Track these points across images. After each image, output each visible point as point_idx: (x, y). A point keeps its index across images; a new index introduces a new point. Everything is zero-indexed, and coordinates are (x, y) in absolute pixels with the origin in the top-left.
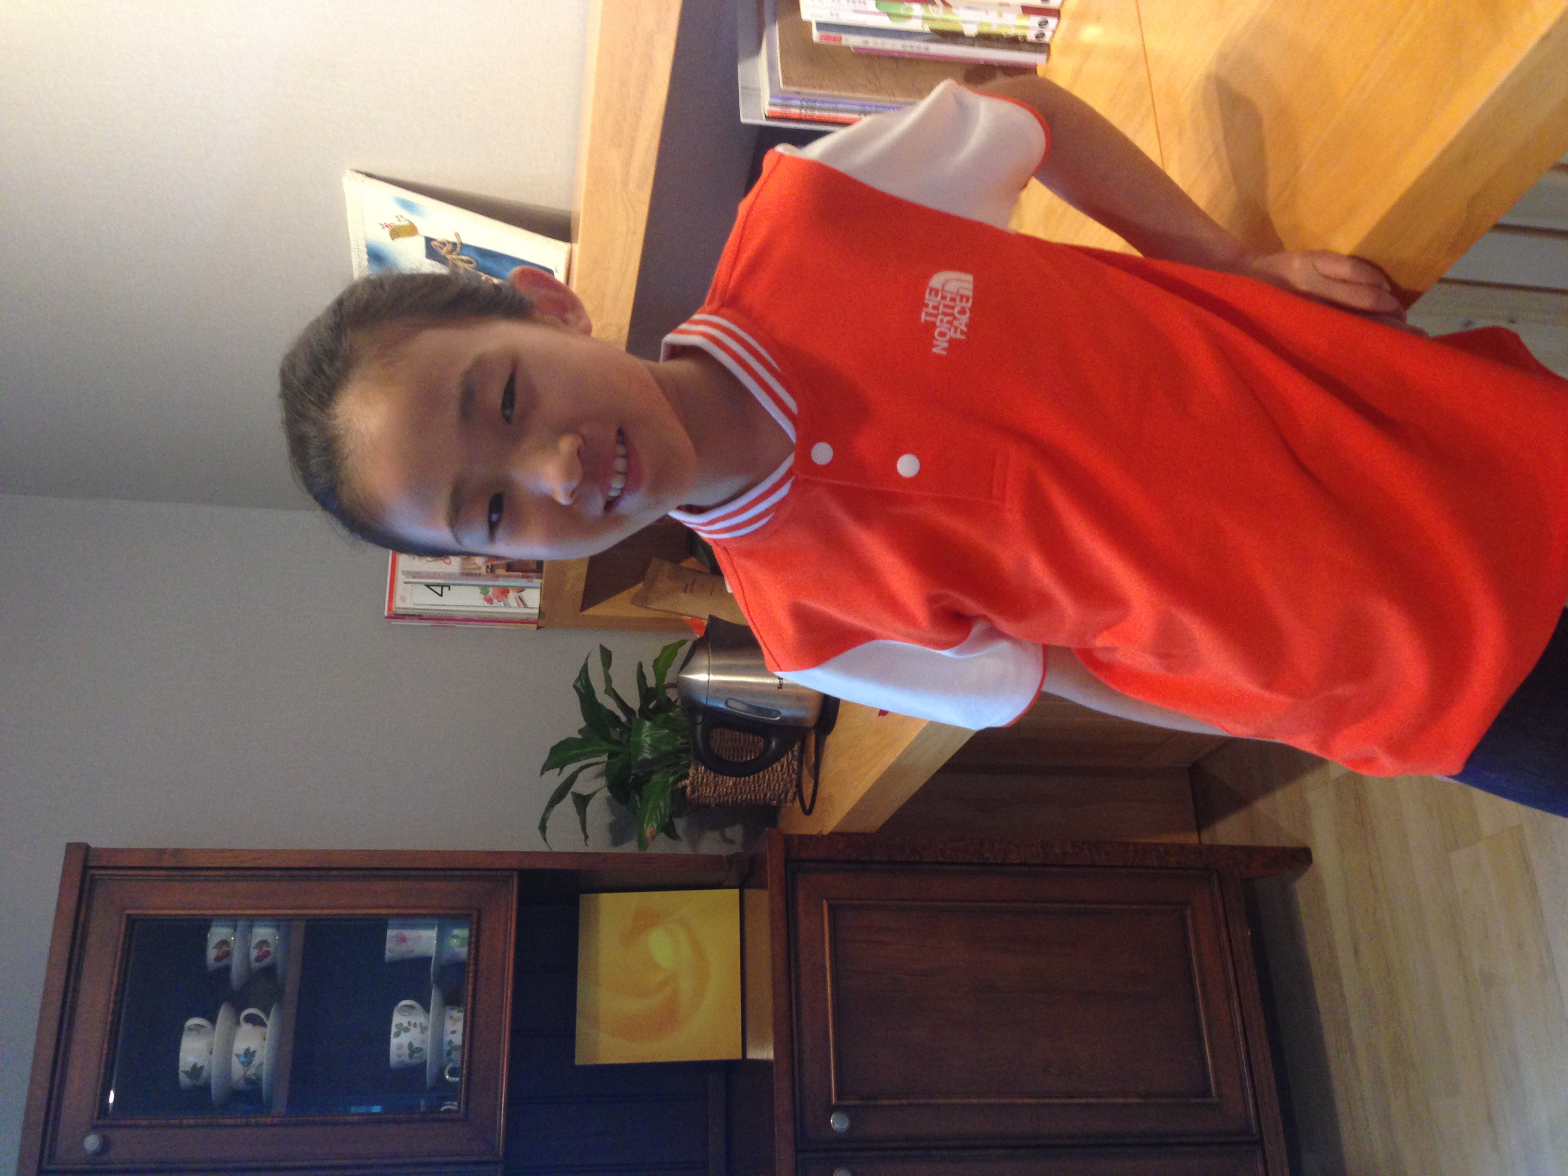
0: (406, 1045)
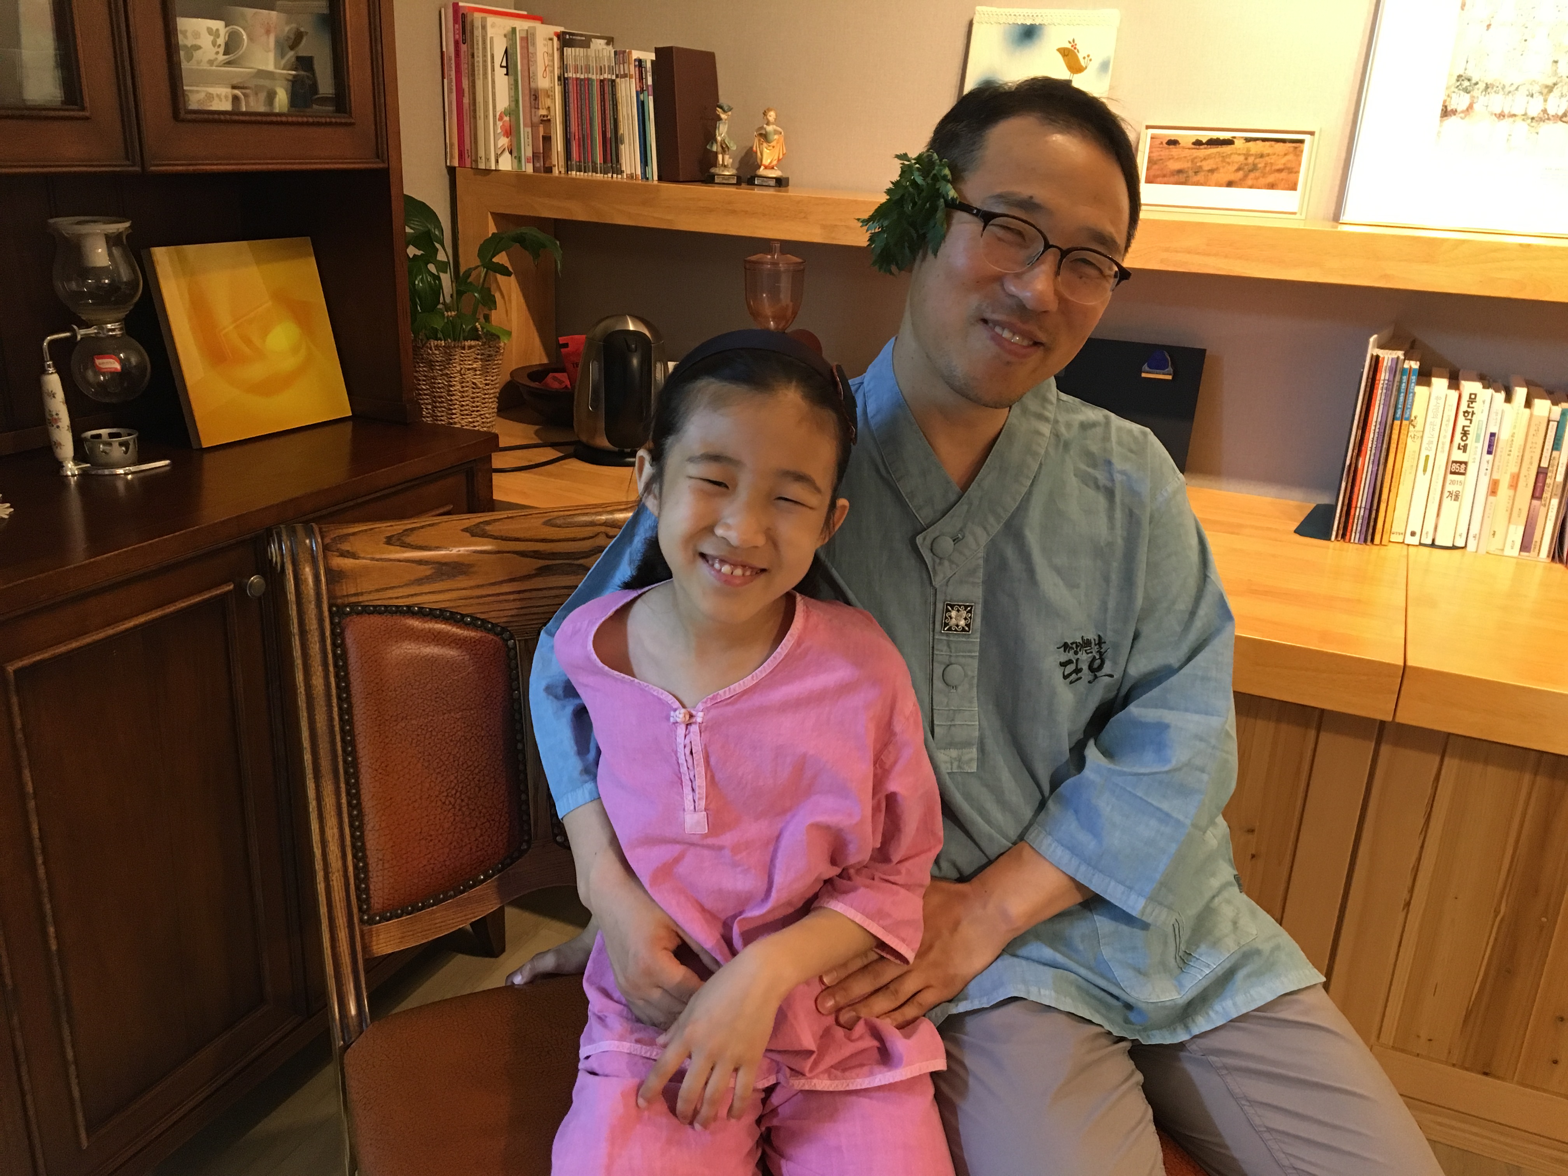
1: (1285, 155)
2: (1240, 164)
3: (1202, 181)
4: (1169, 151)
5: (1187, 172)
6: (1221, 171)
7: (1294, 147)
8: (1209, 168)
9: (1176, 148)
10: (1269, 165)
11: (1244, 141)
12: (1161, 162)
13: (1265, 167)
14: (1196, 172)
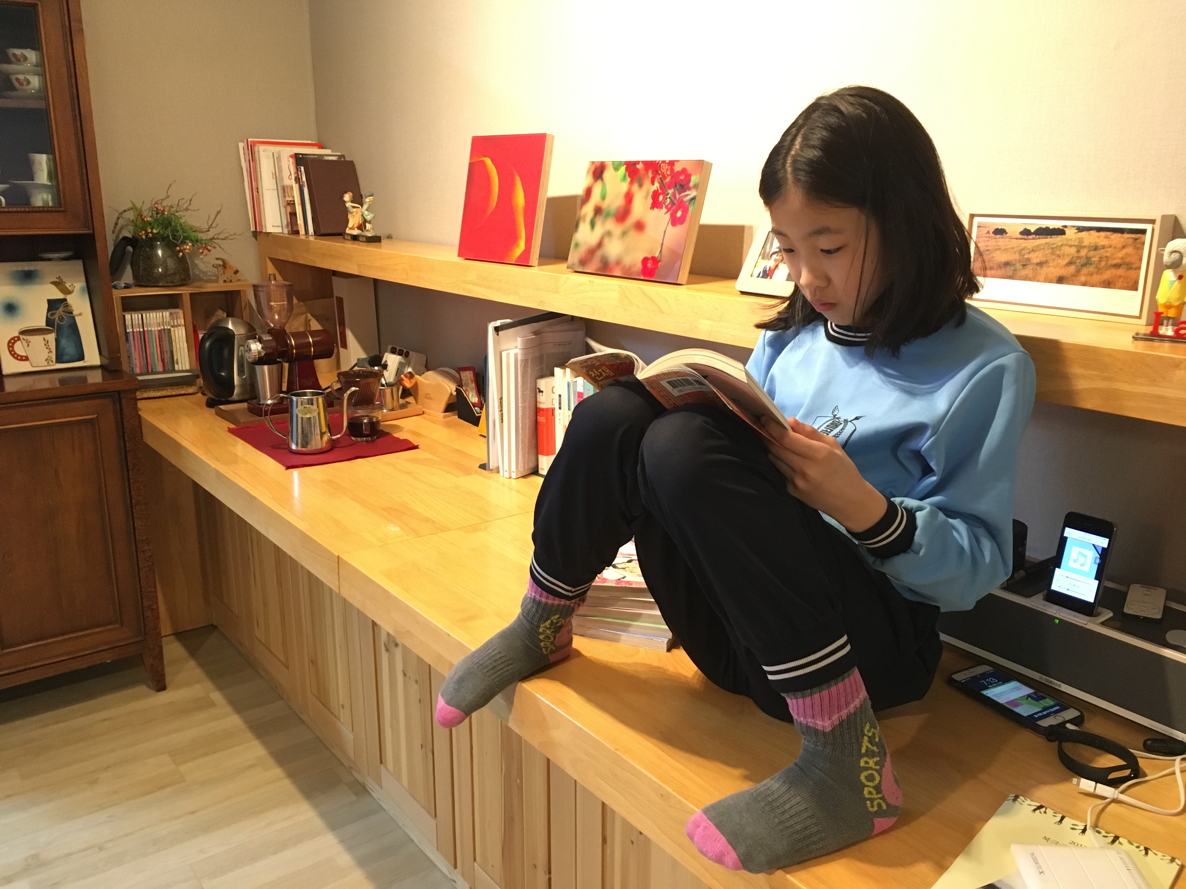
1: (1123, 247)
2: (1071, 257)
3: (1030, 276)
4: (996, 241)
5: (1014, 265)
6: (1051, 264)
7: (1133, 238)
8: (1038, 261)
9: (1003, 238)
10: (1105, 259)
11: (1076, 231)
12: (987, 253)
13: (1100, 261)
14: (1024, 265)
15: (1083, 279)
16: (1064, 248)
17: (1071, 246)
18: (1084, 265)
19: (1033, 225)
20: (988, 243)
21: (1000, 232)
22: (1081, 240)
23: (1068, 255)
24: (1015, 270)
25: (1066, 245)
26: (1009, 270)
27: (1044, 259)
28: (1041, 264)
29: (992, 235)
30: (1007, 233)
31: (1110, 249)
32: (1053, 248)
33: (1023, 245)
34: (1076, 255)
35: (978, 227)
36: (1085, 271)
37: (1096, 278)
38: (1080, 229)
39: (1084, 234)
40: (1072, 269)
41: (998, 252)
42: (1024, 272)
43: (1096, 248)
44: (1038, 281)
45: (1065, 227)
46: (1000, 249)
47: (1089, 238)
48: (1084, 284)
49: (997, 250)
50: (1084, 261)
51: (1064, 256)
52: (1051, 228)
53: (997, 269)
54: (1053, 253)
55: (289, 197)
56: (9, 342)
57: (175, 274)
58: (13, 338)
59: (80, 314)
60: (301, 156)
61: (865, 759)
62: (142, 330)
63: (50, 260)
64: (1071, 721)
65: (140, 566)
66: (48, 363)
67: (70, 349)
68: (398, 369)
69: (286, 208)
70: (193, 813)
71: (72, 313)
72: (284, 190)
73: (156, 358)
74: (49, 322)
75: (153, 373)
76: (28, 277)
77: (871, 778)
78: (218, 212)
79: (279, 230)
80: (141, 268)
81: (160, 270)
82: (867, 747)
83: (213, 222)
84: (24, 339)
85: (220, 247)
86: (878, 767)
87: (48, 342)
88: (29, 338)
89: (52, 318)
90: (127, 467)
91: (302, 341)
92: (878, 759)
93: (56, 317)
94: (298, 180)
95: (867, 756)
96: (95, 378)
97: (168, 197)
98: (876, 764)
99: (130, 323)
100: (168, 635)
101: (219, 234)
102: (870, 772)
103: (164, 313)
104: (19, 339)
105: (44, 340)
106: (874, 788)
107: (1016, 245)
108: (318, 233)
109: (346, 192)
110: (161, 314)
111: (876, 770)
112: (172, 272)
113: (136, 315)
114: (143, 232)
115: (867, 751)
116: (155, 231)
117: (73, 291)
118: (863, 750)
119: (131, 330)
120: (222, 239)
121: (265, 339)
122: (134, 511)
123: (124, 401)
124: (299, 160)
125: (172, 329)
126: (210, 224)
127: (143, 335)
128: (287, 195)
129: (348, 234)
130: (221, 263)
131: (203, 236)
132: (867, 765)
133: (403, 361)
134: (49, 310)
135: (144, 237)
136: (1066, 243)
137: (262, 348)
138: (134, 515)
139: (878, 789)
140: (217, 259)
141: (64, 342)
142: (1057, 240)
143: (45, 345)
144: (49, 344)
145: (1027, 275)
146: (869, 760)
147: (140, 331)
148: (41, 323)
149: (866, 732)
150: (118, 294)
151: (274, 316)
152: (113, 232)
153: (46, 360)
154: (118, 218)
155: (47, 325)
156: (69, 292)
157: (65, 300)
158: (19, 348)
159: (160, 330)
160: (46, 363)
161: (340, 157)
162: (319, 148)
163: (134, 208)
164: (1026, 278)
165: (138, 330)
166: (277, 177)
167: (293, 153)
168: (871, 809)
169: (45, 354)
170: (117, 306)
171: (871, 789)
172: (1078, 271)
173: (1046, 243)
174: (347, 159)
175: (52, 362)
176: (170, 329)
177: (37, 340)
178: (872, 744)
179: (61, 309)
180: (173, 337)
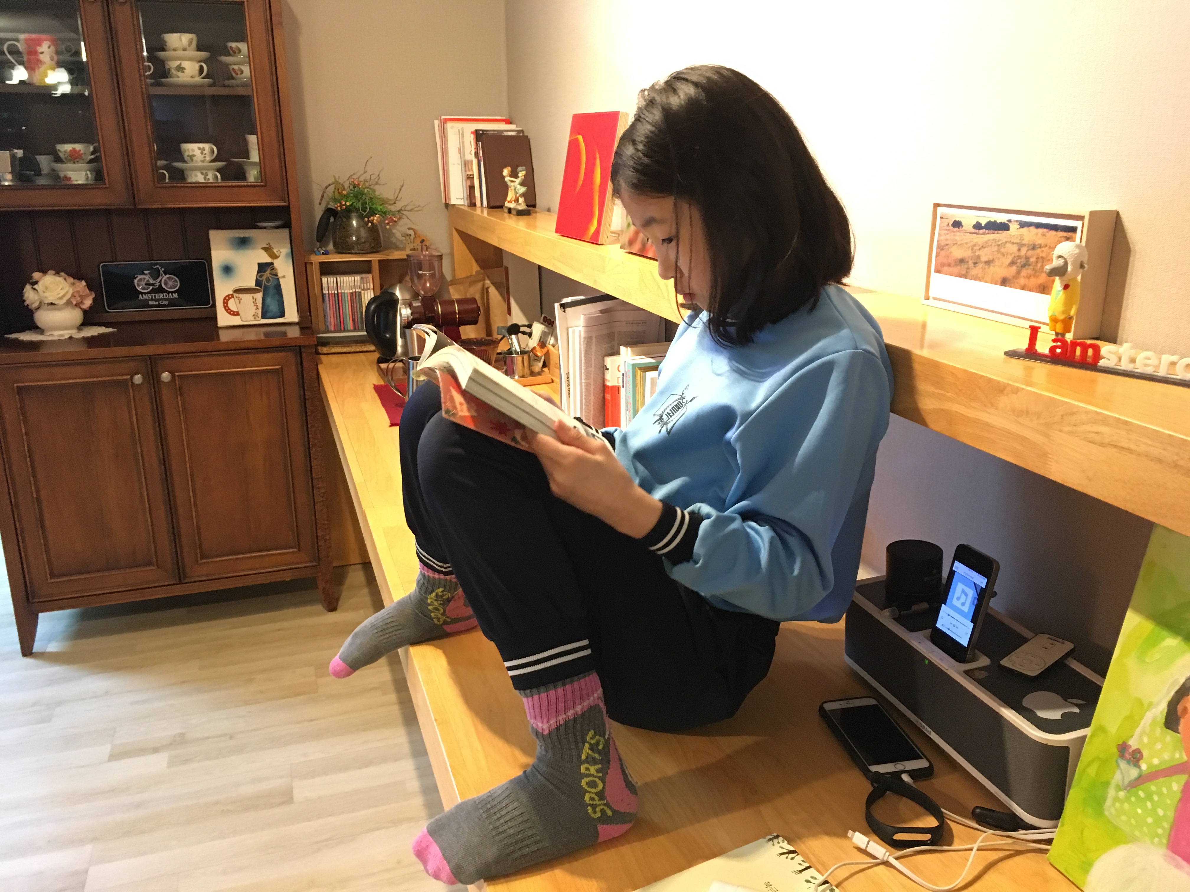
0: (195, 153)
2: (1013, 255)
3: (980, 276)
4: (954, 235)
5: (968, 262)
6: (996, 264)
7: (1065, 237)
8: (987, 260)
9: (959, 231)
10: (1040, 260)
11: (1019, 227)
12: (947, 247)
13: (1037, 262)
14: (975, 263)
15: (1022, 281)
16: (1008, 245)
17: (1013, 243)
18: (1023, 266)
19: (985, 218)
20: (948, 237)
21: (957, 224)
22: (1022, 237)
23: (1011, 254)
24: (968, 268)
25: (1010, 242)
26: (963, 269)
27: (991, 258)
28: (988, 263)
29: (951, 227)
30: (962, 226)
31: (1045, 249)
32: (999, 245)
33: (975, 241)
34: (1017, 254)
35: (941, 218)
36: (1024, 272)
37: (1034, 282)
38: (1023, 225)
39: (1025, 229)
40: (1014, 269)
41: (955, 247)
42: (974, 272)
43: (1034, 247)
44: (986, 282)
45: (1010, 221)
46: (956, 244)
47: (1030, 235)
48: (1023, 288)
49: (954, 244)
50: (1023, 260)
51: (1007, 254)
52: (998, 222)
53: (953, 267)
54: (998, 251)
55: (469, 171)
56: (225, 298)
57: (365, 242)
58: (228, 296)
59: (284, 277)
60: (481, 132)
61: (586, 765)
62: (336, 292)
63: (265, 228)
64: (911, 773)
65: (316, 501)
66: (255, 318)
67: (273, 307)
68: (541, 338)
69: (466, 181)
70: (312, 720)
71: (277, 275)
72: (466, 164)
73: (348, 317)
74: (258, 283)
75: (345, 331)
76: (243, 243)
77: (592, 784)
78: (402, 186)
79: (461, 202)
80: (337, 237)
81: (354, 238)
82: (588, 753)
83: (398, 195)
84: (236, 297)
85: (408, 218)
86: (600, 775)
87: (256, 300)
88: (241, 296)
89: (261, 279)
90: (306, 413)
91: (449, 309)
92: (600, 766)
93: (264, 278)
94: (477, 154)
95: (588, 763)
96: (294, 333)
97: (365, 172)
98: (598, 771)
99: (326, 285)
100: (357, 564)
101: (406, 206)
102: (591, 779)
103: (356, 278)
104: (232, 296)
105: (253, 298)
106: (596, 794)
107: (969, 241)
108: (491, 207)
109: (505, 167)
110: (353, 278)
111: (599, 778)
112: (363, 240)
113: (332, 278)
114: (339, 204)
115: (587, 758)
116: (348, 204)
117: (279, 256)
118: (583, 757)
119: (327, 292)
120: (408, 211)
121: (414, 305)
122: (312, 452)
123: (304, 355)
124: (479, 135)
125: (362, 292)
126: (396, 197)
127: (338, 297)
128: (467, 170)
129: (506, 207)
130: (411, 232)
131: (393, 208)
132: (588, 772)
133: (546, 330)
134: (258, 273)
135: (339, 209)
136: (1009, 240)
137: (412, 314)
138: (312, 455)
139: (601, 795)
140: (409, 229)
141: (269, 300)
142: (1001, 236)
143: (254, 302)
144: (257, 302)
145: (977, 274)
146: (589, 767)
147: (334, 293)
148: (252, 284)
149: (588, 739)
150: (317, 259)
151: (425, 284)
152: (320, 204)
153: (254, 315)
154: (324, 192)
155: (257, 285)
156: (274, 257)
157: (272, 264)
158: (232, 305)
159: (352, 293)
160: (253, 319)
161: (519, 132)
162: (506, 124)
163: (336, 183)
164: (976, 278)
165: (333, 292)
166: (461, 152)
167: (473, 130)
168: (593, 815)
169: (253, 310)
170: (315, 270)
171: (593, 796)
172: (1018, 273)
173: (993, 240)
174: (526, 134)
175: (258, 317)
176: (360, 292)
177: (247, 298)
178: (593, 751)
179: (268, 272)
180: (363, 299)
